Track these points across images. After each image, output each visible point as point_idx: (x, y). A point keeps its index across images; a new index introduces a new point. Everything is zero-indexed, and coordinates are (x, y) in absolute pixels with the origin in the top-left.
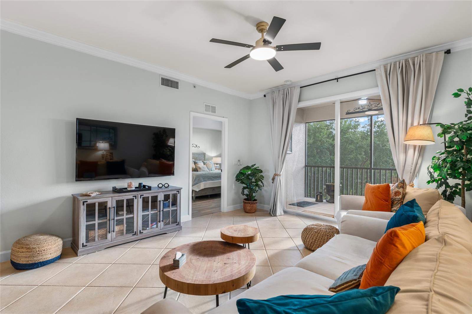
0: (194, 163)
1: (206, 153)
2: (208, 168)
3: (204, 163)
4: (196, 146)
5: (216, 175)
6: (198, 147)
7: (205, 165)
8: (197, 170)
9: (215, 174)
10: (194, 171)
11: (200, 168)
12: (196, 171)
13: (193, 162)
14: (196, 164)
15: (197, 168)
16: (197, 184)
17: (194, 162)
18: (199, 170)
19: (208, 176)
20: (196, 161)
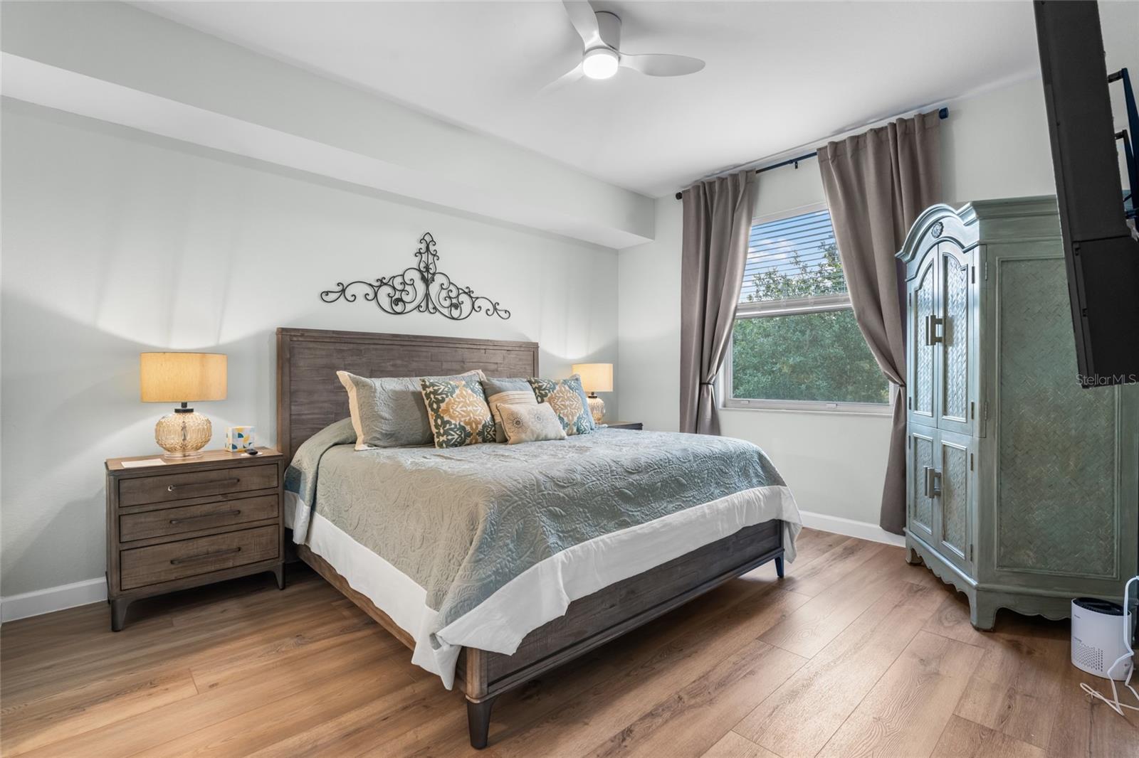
0: (484, 392)
1: (543, 347)
2: (561, 419)
3: (540, 388)
4: (495, 309)
5: (644, 479)
6: (502, 314)
7: (546, 404)
8: (503, 432)
9: (638, 471)
10: (485, 441)
11: (518, 422)
12: (494, 441)
13: (478, 387)
14: (492, 398)
15: (498, 419)
16: (504, 577)
17: (481, 383)
18: (511, 434)
19: (591, 494)
20: (496, 382)
